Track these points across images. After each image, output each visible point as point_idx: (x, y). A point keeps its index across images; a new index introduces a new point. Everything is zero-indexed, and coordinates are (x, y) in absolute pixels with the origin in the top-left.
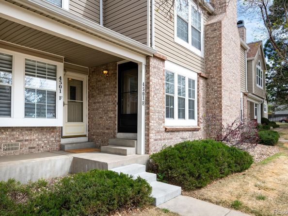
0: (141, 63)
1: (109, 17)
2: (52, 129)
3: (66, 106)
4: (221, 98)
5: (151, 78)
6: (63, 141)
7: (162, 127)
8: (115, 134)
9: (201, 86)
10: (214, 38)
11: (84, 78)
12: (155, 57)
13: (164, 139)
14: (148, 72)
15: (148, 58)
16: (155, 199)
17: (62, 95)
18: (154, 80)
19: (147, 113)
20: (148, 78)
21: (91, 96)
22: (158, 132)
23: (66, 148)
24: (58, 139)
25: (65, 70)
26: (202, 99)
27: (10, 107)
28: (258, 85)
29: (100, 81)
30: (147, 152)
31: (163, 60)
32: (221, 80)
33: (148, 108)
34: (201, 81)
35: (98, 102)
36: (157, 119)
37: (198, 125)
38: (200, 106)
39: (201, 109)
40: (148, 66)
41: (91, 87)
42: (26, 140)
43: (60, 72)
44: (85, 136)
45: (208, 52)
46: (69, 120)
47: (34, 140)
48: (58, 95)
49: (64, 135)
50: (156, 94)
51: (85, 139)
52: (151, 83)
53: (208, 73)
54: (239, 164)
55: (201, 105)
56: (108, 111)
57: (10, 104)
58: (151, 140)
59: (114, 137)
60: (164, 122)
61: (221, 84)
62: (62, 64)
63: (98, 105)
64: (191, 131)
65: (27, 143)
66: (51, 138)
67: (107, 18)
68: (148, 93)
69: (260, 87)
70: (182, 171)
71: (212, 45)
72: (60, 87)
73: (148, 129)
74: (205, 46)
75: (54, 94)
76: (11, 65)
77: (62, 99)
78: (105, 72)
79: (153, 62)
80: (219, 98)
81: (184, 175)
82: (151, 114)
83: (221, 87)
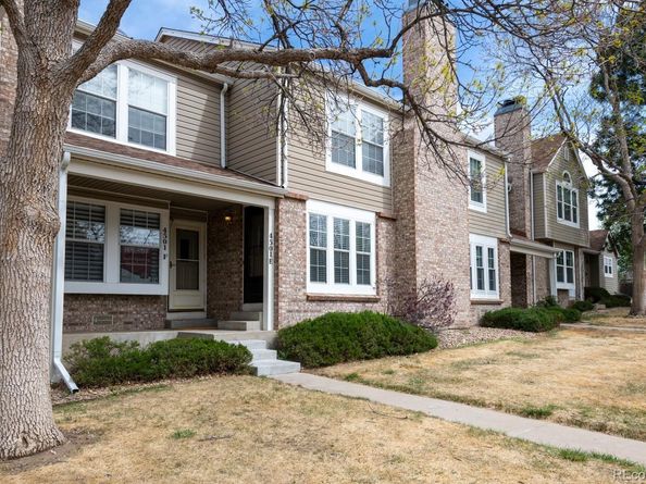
0: (267, 208)
1: (233, 140)
2: (155, 298)
3: (174, 268)
4: (414, 250)
5: (281, 227)
6: (170, 316)
7: (301, 294)
8: (240, 305)
9: (382, 232)
10: (403, 155)
11: (201, 228)
12: (287, 198)
13: (305, 311)
14: (276, 218)
15: (277, 200)
16: (256, 369)
17: (167, 252)
18: (285, 229)
19: (276, 275)
20: (277, 228)
21: (210, 253)
22: (294, 301)
23: (173, 325)
24: (162, 313)
25: (171, 218)
26: (384, 252)
27: (102, 270)
28: (562, 221)
29: (222, 231)
30: (276, 326)
31: (302, 201)
32: (414, 222)
33: (276, 268)
34: (383, 224)
35: (220, 262)
36: (292, 283)
37: (378, 294)
38: (381, 264)
39: (384, 268)
40: (277, 211)
41: (211, 240)
42: (121, 313)
43: (165, 222)
44: (202, 310)
45: (396, 177)
46: (178, 288)
47: (131, 313)
48: (163, 252)
49: (171, 307)
50: (289, 248)
51: (202, 315)
52: (281, 234)
53: (397, 211)
54: (402, 344)
55: (382, 262)
56: (232, 273)
57: (102, 266)
58: (282, 311)
59: (239, 310)
60: (305, 287)
61: (414, 228)
62: (168, 211)
63: (219, 265)
64: (359, 302)
65: (122, 316)
66: (153, 310)
67: (231, 141)
68: (277, 247)
69: (570, 224)
70: (306, 345)
71: (402, 166)
72: (165, 242)
73: (276, 296)
74: (392, 169)
75: (157, 251)
76: (104, 217)
77: (167, 258)
78: (227, 218)
79: (284, 205)
80: (412, 250)
81: (308, 350)
82: (281, 275)
83: (414, 233)
